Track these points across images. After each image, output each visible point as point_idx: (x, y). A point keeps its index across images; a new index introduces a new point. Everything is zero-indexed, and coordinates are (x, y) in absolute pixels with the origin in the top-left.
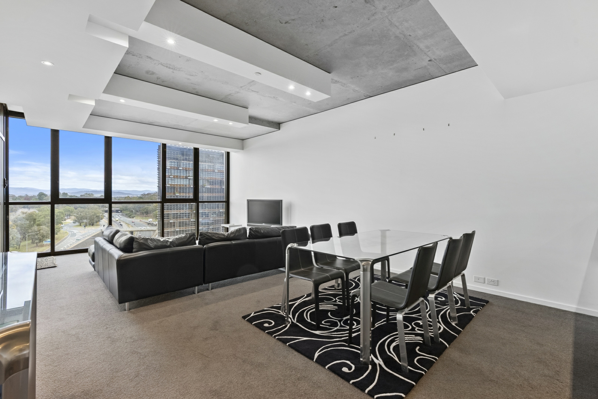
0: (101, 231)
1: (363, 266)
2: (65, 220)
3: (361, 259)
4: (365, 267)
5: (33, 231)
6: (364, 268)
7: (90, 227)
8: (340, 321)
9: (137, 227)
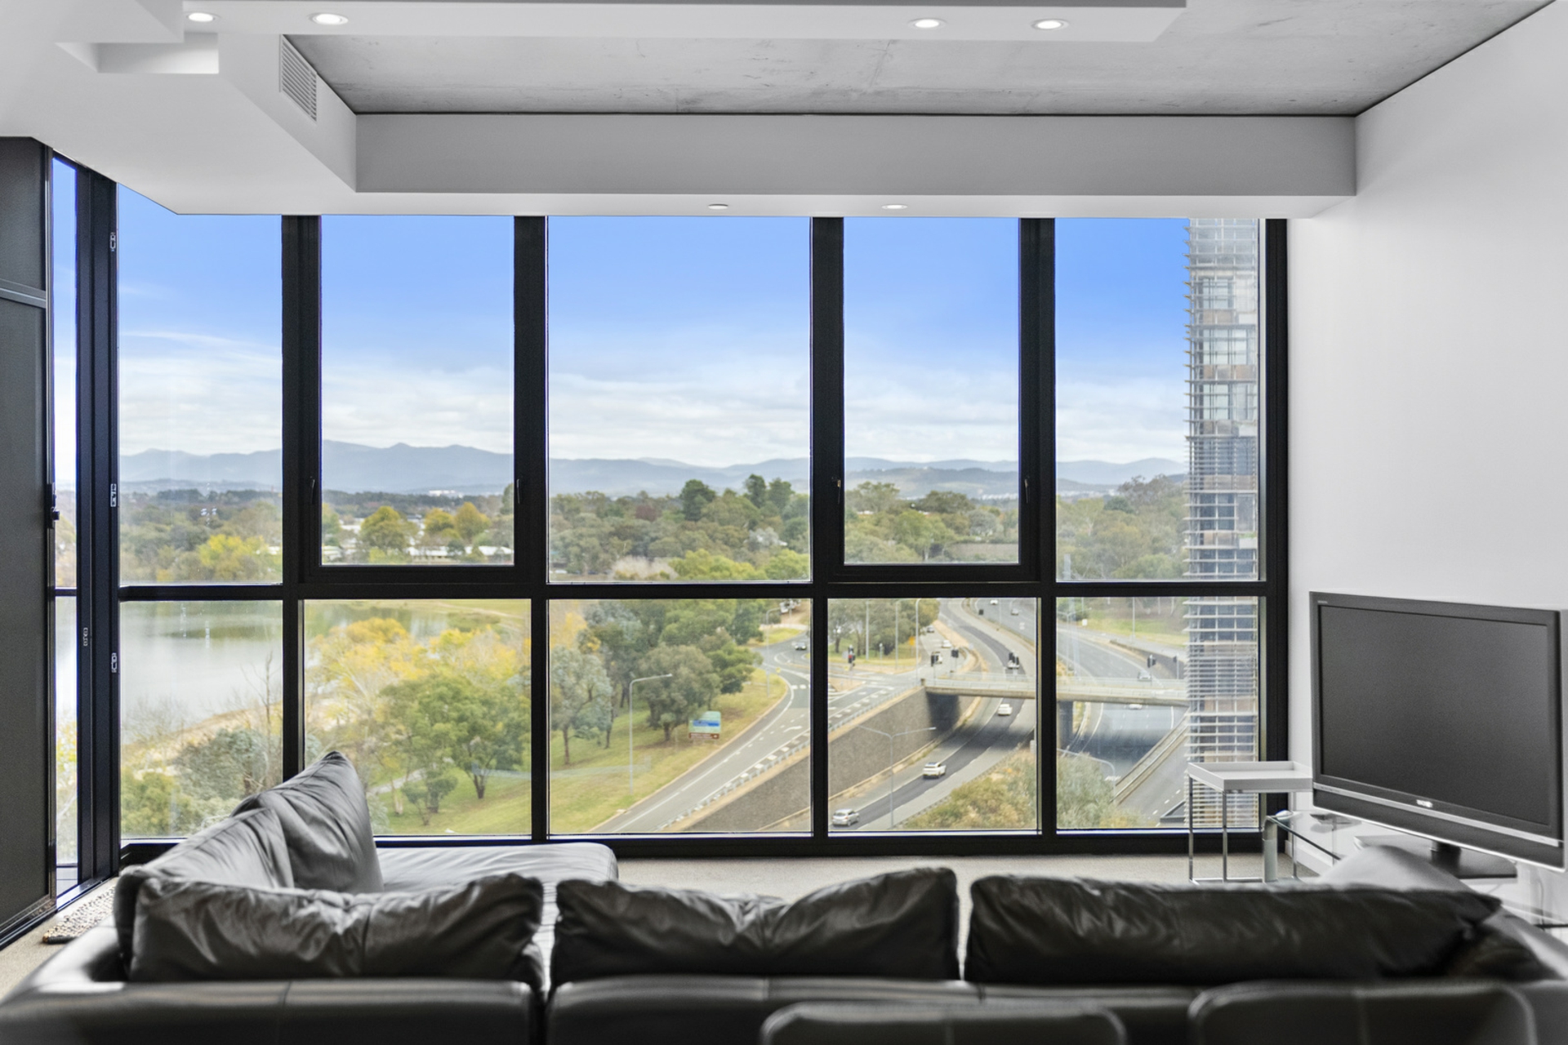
0: (920, 688)
2: (776, 621)
5: (654, 668)
7: (876, 661)
9: (1093, 679)
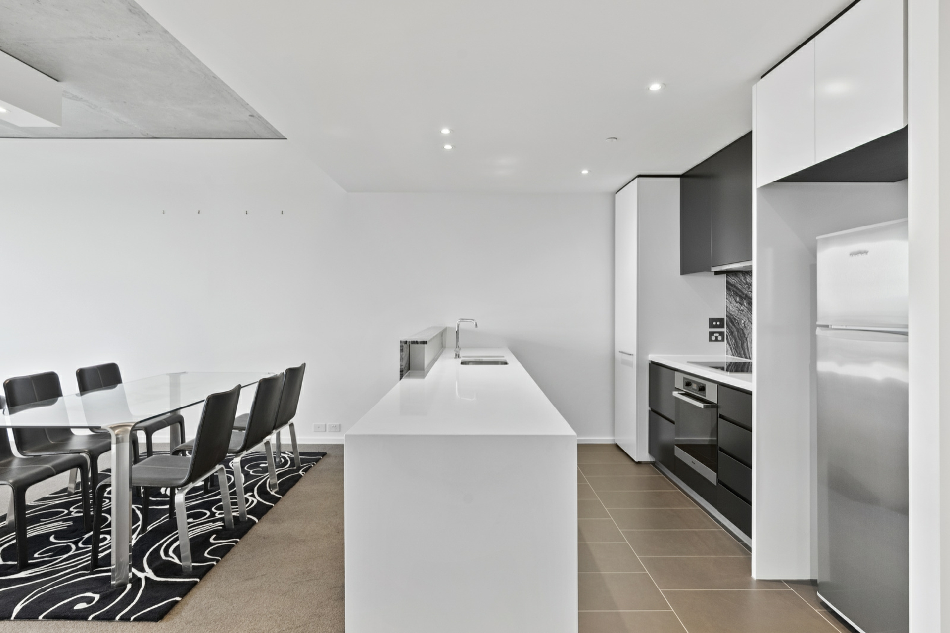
1: (117, 435)
3: (113, 425)
4: (120, 436)
6: (117, 439)
8: (76, 543)
